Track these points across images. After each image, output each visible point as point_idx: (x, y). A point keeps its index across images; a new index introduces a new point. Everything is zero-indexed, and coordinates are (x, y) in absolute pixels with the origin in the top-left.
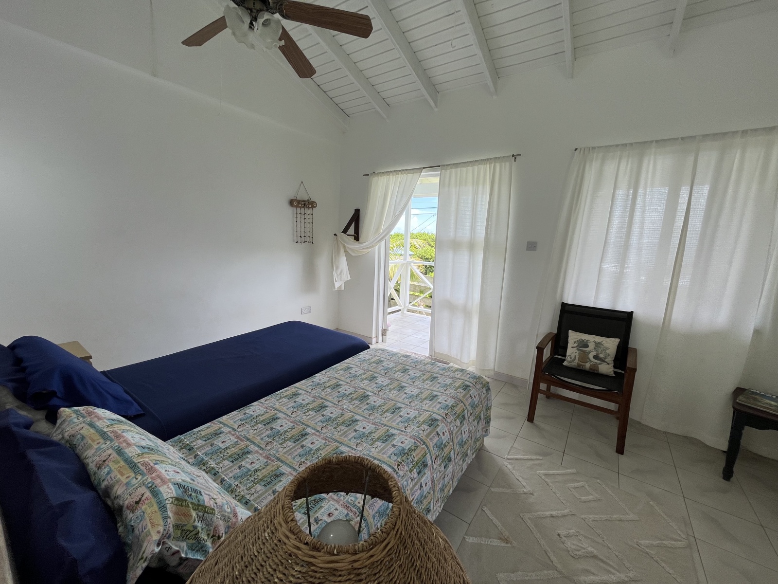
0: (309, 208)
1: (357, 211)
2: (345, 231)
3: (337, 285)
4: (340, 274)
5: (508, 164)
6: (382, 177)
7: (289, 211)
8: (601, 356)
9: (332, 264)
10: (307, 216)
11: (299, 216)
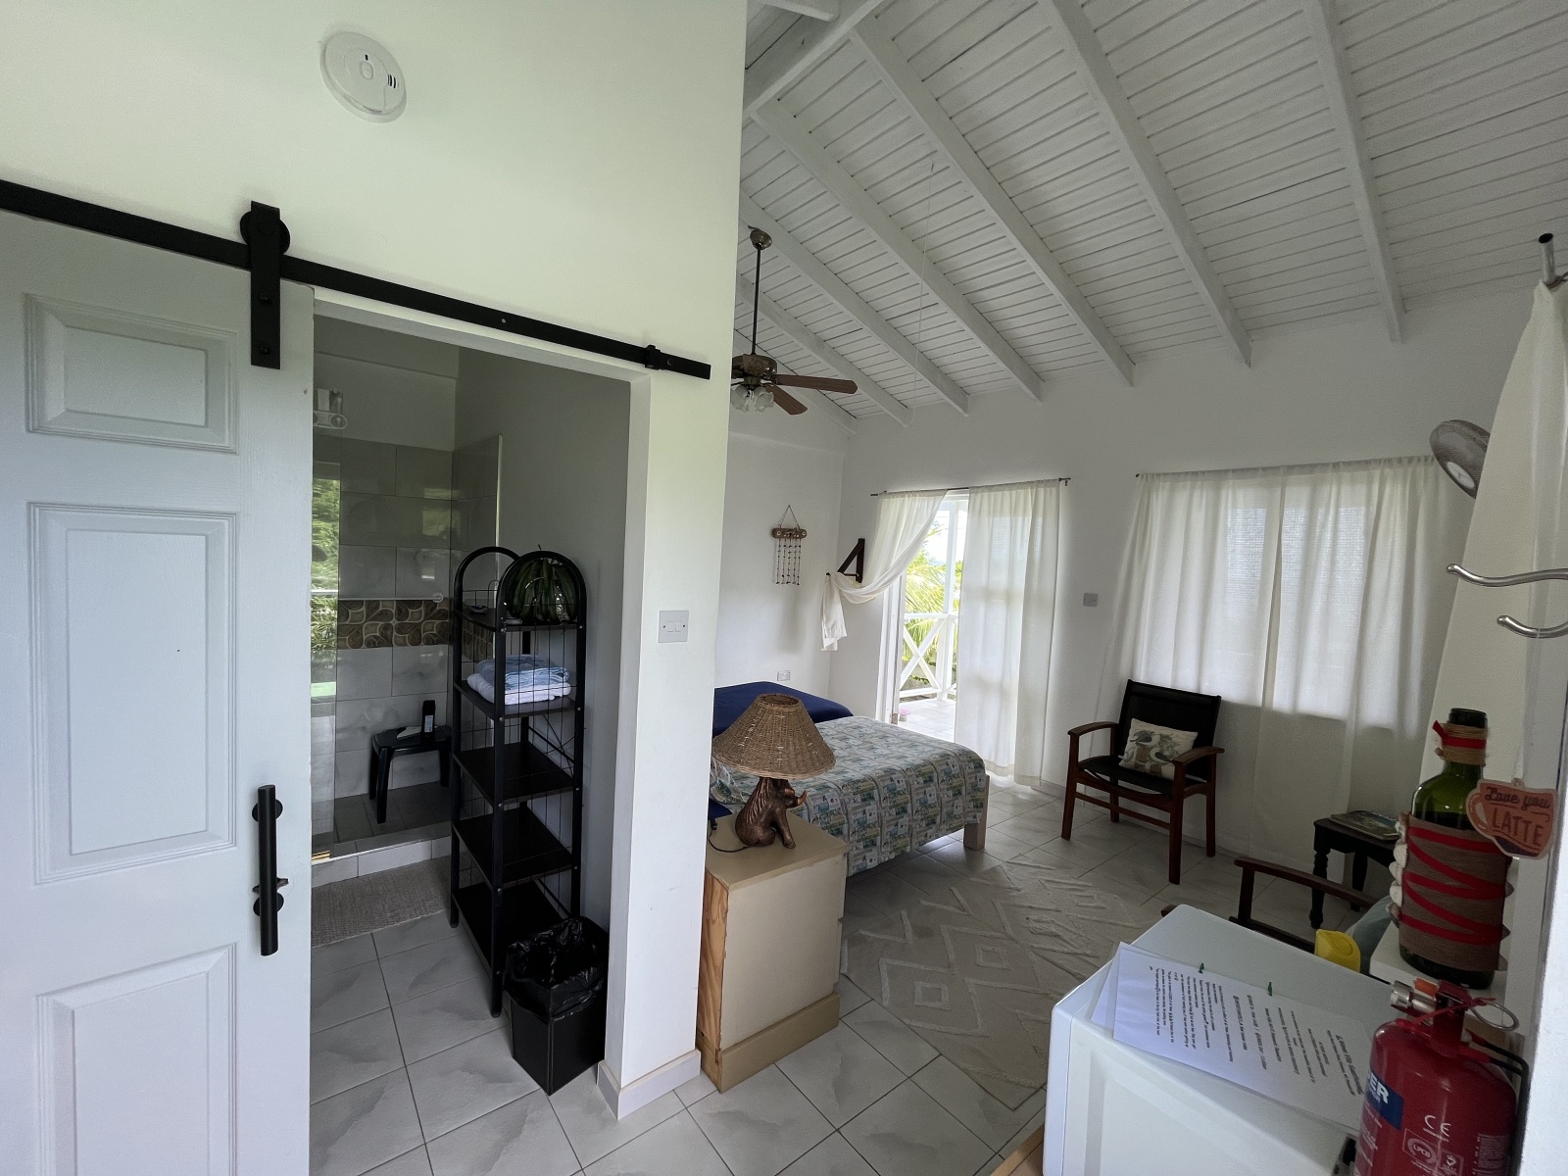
0: (796, 538)
1: (862, 542)
2: (842, 570)
3: (827, 642)
4: (832, 627)
5: (1054, 489)
6: (895, 499)
7: (771, 542)
8: (1166, 753)
9: (823, 612)
10: (792, 550)
11: (783, 548)
